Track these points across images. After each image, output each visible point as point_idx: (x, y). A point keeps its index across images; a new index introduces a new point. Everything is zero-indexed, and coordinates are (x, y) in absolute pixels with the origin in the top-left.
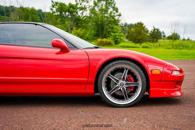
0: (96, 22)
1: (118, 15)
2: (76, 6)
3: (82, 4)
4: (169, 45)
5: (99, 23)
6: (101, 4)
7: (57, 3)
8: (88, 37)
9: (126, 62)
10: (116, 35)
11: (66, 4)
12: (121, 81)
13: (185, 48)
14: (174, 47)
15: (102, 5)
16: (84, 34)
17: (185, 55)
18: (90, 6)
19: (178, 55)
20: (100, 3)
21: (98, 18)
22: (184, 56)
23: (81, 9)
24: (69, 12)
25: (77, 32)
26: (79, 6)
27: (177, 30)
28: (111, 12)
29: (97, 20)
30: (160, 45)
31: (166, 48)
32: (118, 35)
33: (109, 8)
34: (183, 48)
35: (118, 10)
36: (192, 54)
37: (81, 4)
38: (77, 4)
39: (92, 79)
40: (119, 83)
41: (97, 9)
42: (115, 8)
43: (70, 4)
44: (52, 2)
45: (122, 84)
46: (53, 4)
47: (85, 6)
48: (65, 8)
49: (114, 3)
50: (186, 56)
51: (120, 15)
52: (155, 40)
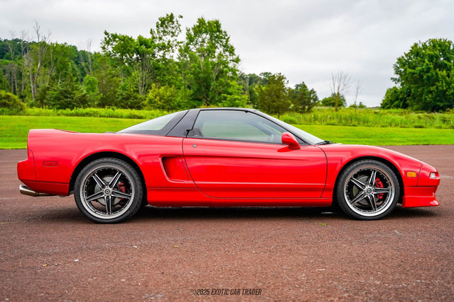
0: (196, 74)
1: (233, 61)
2: (152, 42)
3: (164, 38)
4: (333, 119)
5: (201, 75)
6: (200, 39)
7: (115, 37)
8: (180, 102)
9: (374, 162)
10: (235, 99)
11: (133, 38)
12: (368, 187)
13: (361, 123)
14: (341, 122)
15: (203, 41)
16: (173, 96)
17: (364, 138)
18: (178, 43)
19: (350, 138)
20: (199, 37)
21: (199, 67)
22: (362, 139)
23: (163, 47)
24: (138, 53)
25: (159, 93)
26: (157, 42)
27: (342, 90)
28: (220, 55)
29: (198, 69)
30: (316, 119)
31: (328, 124)
32: (238, 100)
33: (216, 47)
34: (359, 124)
35: (233, 50)
36: (376, 135)
37: (160, 38)
38: (154, 38)
39: (331, 185)
40: (365, 189)
41: (193, 48)
42: (228, 47)
43: (140, 38)
44: (106, 33)
45: (369, 191)
46: (108, 39)
47: (169, 42)
48: (131, 47)
49: (226, 38)
50: (366, 139)
51: (237, 60)
52: (307, 107)
